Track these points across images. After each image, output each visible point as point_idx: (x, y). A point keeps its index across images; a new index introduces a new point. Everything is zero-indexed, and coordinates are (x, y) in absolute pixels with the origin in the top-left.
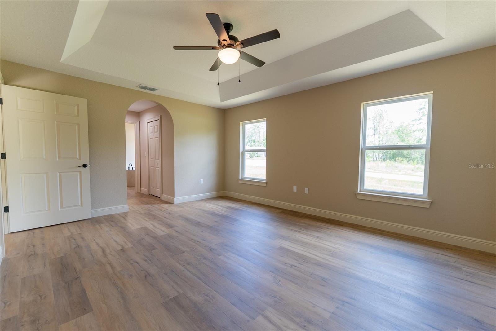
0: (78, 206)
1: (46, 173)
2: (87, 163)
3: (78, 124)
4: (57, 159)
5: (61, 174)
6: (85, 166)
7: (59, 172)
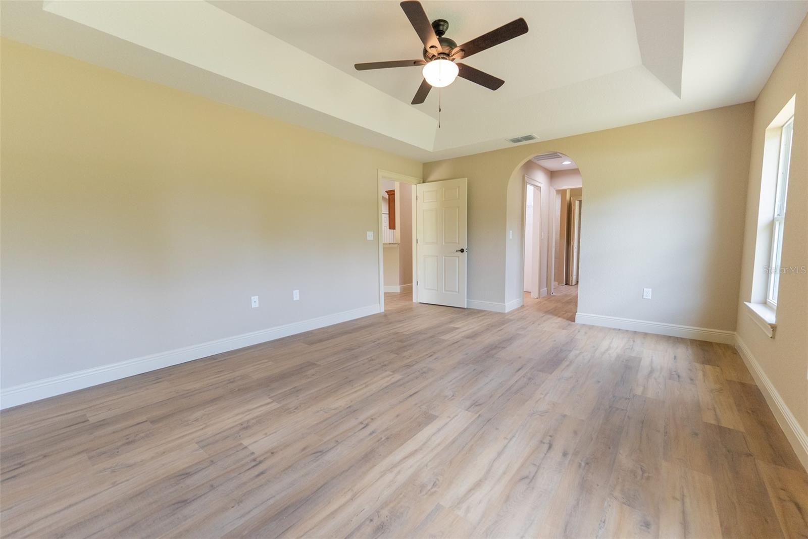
0: (456, 292)
1: (437, 256)
2: (465, 248)
3: (459, 207)
4: (444, 243)
5: (446, 258)
6: (462, 251)
7: (445, 256)
